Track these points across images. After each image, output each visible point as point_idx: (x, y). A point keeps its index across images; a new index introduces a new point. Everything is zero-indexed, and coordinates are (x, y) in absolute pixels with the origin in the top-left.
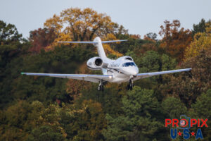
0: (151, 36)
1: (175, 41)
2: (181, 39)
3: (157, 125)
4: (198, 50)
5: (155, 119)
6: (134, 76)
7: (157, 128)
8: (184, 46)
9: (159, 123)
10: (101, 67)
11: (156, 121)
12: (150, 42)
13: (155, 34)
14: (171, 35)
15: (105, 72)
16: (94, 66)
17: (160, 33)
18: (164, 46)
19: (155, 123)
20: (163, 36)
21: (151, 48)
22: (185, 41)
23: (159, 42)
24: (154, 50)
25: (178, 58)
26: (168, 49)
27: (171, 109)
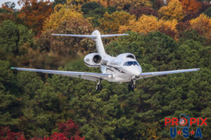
0: (9, 5)
1: (35, 12)
2: (40, 10)
3: (10, 98)
4: (58, 22)
5: (9, 92)
6: (137, 77)
7: (10, 101)
8: (43, 17)
9: (13, 96)
10: (99, 64)
11: (10, 94)
12: (8, 12)
13: (13, 3)
14: (31, 5)
15: (104, 71)
16: (91, 63)
17: (18, 3)
18: (22, 16)
19: (8, 96)
20: (22, 6)
21: (8, 18)
22: (45, 12)
23: (18, 12)
24: (12, 20)
25: (36, 30)
26: (27, 20)
27: (27, 83)
